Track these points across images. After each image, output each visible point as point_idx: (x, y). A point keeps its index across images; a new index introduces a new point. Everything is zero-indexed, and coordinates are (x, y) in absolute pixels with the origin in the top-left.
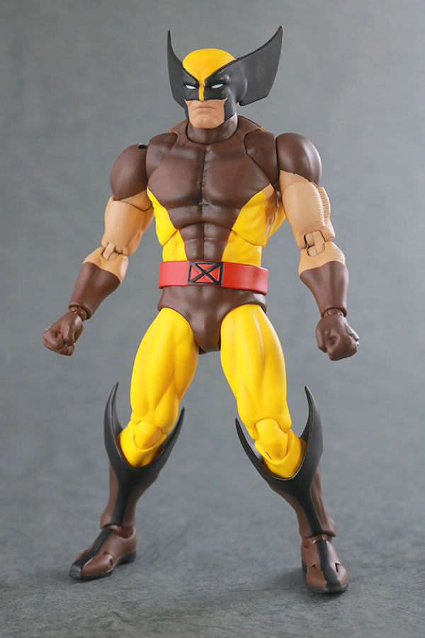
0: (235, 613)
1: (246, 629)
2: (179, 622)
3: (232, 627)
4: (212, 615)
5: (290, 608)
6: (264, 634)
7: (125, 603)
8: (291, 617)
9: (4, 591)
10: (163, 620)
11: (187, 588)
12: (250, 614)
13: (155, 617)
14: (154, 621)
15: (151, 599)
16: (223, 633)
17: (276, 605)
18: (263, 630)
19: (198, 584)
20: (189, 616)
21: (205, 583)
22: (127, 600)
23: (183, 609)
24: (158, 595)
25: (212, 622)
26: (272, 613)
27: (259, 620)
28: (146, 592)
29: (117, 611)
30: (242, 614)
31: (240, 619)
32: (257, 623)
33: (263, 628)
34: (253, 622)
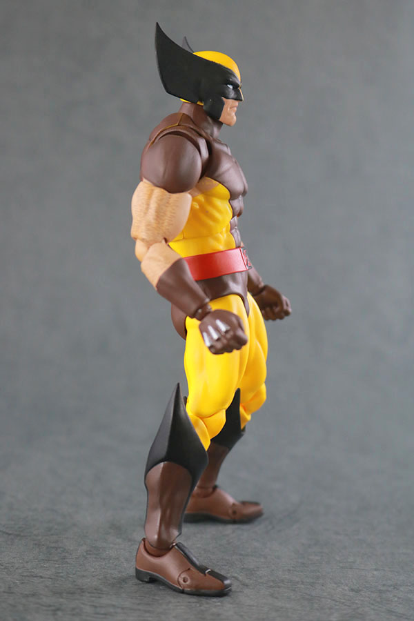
0: (346, 588)
1: (357, 603)
2: (294, 590)
3: (344, 601)
4: (324, 588)
5: (398, 589)
6: (374, 609)
7: (243, 568)
8: (399, 598)
9: (132, 545)
10: (279, 587)
11: (300, 561)
12: (360, 591)
13: (272, 584)
14: (271, 587)
15: (267, 567)
16: (336, 605)
17: (384, 585)
18: (373, 607)
19: (311, 557)
20: (303, 586)
21: (317, 558)
22: (246, 566)
23: (297, 579)
24: (274, 564)
25: (325, 594)
26: (380, 591)
27: (368, 597)
28: (262, 560)
29: (236, 575)
30: (352, 590)
31: (351, 594)
32: (367, 599)
33: (373, 604)
34: (362, 599)
